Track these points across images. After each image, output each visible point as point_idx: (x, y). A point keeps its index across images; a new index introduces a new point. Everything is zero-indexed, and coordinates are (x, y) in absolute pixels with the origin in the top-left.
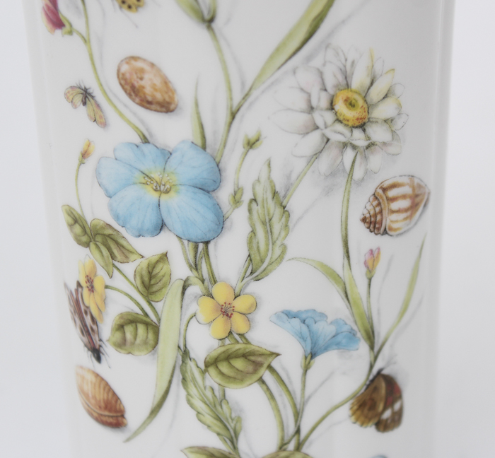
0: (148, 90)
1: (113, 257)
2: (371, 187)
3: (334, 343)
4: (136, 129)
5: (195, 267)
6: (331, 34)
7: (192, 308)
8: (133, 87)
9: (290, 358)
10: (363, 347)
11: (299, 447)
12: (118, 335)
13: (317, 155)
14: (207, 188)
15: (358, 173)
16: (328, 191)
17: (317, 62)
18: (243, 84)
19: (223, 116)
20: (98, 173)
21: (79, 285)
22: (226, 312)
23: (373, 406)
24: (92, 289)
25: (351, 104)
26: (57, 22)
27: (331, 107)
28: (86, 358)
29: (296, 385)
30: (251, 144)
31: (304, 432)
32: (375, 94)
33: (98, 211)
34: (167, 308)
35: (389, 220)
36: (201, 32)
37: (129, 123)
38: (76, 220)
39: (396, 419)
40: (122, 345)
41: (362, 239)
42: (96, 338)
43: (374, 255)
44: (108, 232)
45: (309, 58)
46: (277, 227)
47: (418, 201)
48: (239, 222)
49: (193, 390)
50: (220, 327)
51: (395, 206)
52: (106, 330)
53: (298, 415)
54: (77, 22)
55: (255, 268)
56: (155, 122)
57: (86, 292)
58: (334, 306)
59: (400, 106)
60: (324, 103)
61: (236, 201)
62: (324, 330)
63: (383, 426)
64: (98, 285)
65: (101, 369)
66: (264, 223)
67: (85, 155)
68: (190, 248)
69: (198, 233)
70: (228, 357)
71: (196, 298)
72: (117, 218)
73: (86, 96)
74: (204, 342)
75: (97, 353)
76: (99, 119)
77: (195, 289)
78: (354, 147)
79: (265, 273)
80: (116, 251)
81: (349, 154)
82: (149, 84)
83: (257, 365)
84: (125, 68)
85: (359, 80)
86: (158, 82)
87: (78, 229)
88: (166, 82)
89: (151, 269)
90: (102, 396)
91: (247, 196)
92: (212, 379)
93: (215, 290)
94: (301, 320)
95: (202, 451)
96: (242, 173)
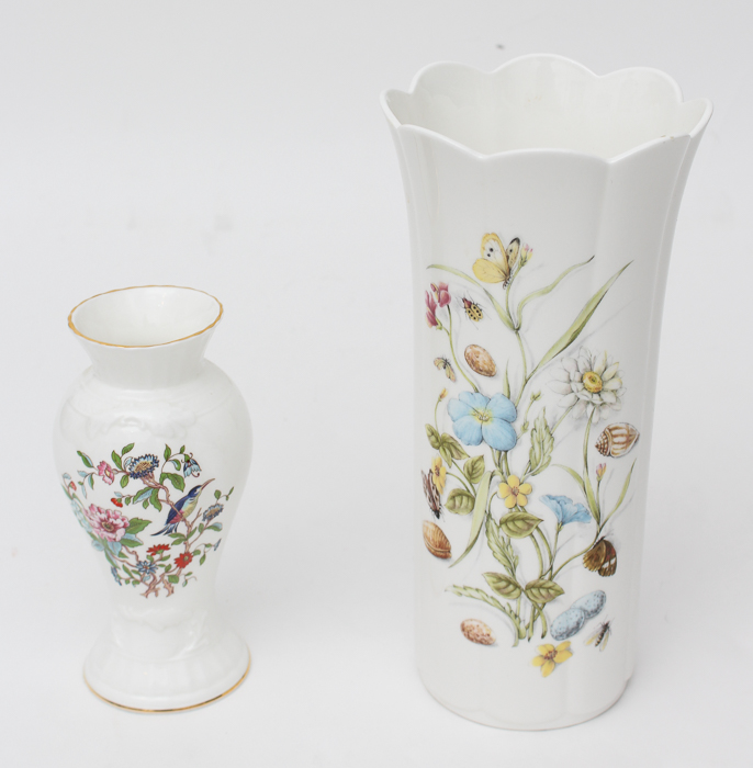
0: (481, 364)
1: (452, 456)
2: (602, 428)
4: (472, 384)
5: (499, 465)
6: (583, 341)
7: (495, 488)
8: (472, 361)
9: (549, 524)
10: (593, 522)
11: (551, 579)
12: (451, 502)
13: (572, 407)
14: (509, 421)
15: (595, 419)
16: (577, 428)
17: (575, 356)
18: (533, 364)
19: (521, 381)
20: (448, 407)
21: (431, 471)
22: (514, 493)
23: (598, 559)
24: (438, 474)
25: (593, 380)
26: (434, 322)
27: (582, 381)
28: (431, 515)
29: (552, 540)
30: (535, 398)
31: (555, 570)
32: (607, 375)
33: (446, 429)
34: (481, 488)
35: (612, 448)
36: (512, 334)
37: (469, 380)
38: (433, 433)
39: (612, 570)
40: (452, 508)
41: (596, 458)
42: (437, 504)
43: (602, 468)
44: (451, 441)
45: (570, 353)
46: (546, 446)
47: (631, 438)
48: (525, 441)
49: (492, 538)
50: (510, 501)
51: (616, 440)
52: (444, 499)
53: (552, 559)
54: (446, 324)
55: (533, 468)
56: (482, 380)
57: (434, 475)
58: (577, 496)
59: (621, 383)
60: (578, 378)
61: (525, 428)
62: (571, 509)
63: (603, 572)
64: (442, 472)
65: (439, 522)
66: (539, 443)
67: (442, 396)
68: (496, 453)
69: (501, 446)
70: (513, 519)
71: (498, 483)
72: (457, 433)
73: (446, 363)
74: (500, 509)
75: (437, 513)
76: (452, 377)
77: (498, 478)
78: (593, 404)
79: (538, 472)
80: (454, 453)
81: (590, 408)
82: (482, 360)
83: (530, 526)
84: (469, 351)
85: (598, 367)
86: (486, 360)
87: (433, 438)
88: (491, 360)
89: (474, 464)
90: (438, 539)
91: (531, 427)
92: (503, 532)
93: (509, 479)
94: (558, 501)
95: (494, 575)
96: (529, 413)
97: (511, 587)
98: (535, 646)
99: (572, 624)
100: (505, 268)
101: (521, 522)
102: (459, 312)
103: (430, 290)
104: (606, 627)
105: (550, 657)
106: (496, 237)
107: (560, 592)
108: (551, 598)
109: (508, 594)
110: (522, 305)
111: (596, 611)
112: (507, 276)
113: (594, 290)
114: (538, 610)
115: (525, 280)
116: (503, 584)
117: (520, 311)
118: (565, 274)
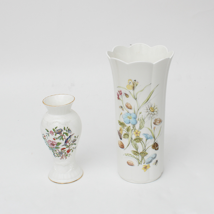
2: (154, 119)
3: (149, 138)
5: (133, 128)
6: (150, 101)
7: (133, 133)
8: (127, 106)
9: (144, 140)
10: (153, 139)
11: (145, 151)
13: (148, 115)
14: (135, 118)
15: (153, 117)
16: (149, 119)
17: (148, 104)
18: (140, 106)
19: (137, 110)
20: (122, 116)
21: (119, 130)
22: (137, 133)
23: (155, 147)
24: (121, 131)
25: (152, 109)
26: (119, 99)
28: (120, 139)
29: (145, 143)
30: (140, 113)
31: (146, 149)
32: (155, 108)
33: (122, 121)
34: (130, 133)
35: (156, 123)
36: (135, 100)
37: (126, 110)
38: (119, 122)
39: (158, 149)
40: (124, 137)
41: (153, 125)
43: (155, 127)
45: (147, 104)
46: (143, 123)
47: (160, 121)
48: (139, 122)
49: (133, 143)
50: (136, 135)
51: (157, 122)
52: (122, 136)
53: (145, 147)
54: (121, 99)
55: (140, 128)
56: (129, 110)
58: (150, 133)
59: (158, 110)
60: (149, 109)
61: (138, 120)
62: (149, 136)
63: (156, 150)
64: (122, 130)
65: (121, 141)
66: (141, 123)
67: (121, 114)
68: (133, 125)
69: (134, 124)
70: (137, 139)
71: (133, 131)
72: (124, 122)
73: (122, 107)
74: (134, 137)
75: (121, 139)
76: (123, 110)
77: (133, 130)
79: (142, 129)
80: (124, 126)
81: (152, 115)
82: (129, 106)
83: (140, 140)
84: (126, 104)
85: (153, 106)
86: (130, 106)
87: (120, 123)
88: (131, 106)
89: (128, 128)
90: (121, 144)
91: (140, 119)
92: (135, 142)
93: (136, 131)
94: (146, 135)
95: (133, 151)
96: (139, 117)
97: (137, 153)
98: (142, 165)
99: (150, 161)
100: (133, 87)
101: (139, 139)
102: (124, 96)
103: (118, 92)
104: (157, 161)
105: (146, 168)
106: (131, 80)
107: (147, 154)
108: (145, 155)
109: (136, 155)
110: (137, 94)
111: (155, 158)
112: (134, 88)
113: (151, 90)
114: (143, 158)
115: (137, 89)
116: (135, 153)
117: (136, 95)
118: (145, 87)
